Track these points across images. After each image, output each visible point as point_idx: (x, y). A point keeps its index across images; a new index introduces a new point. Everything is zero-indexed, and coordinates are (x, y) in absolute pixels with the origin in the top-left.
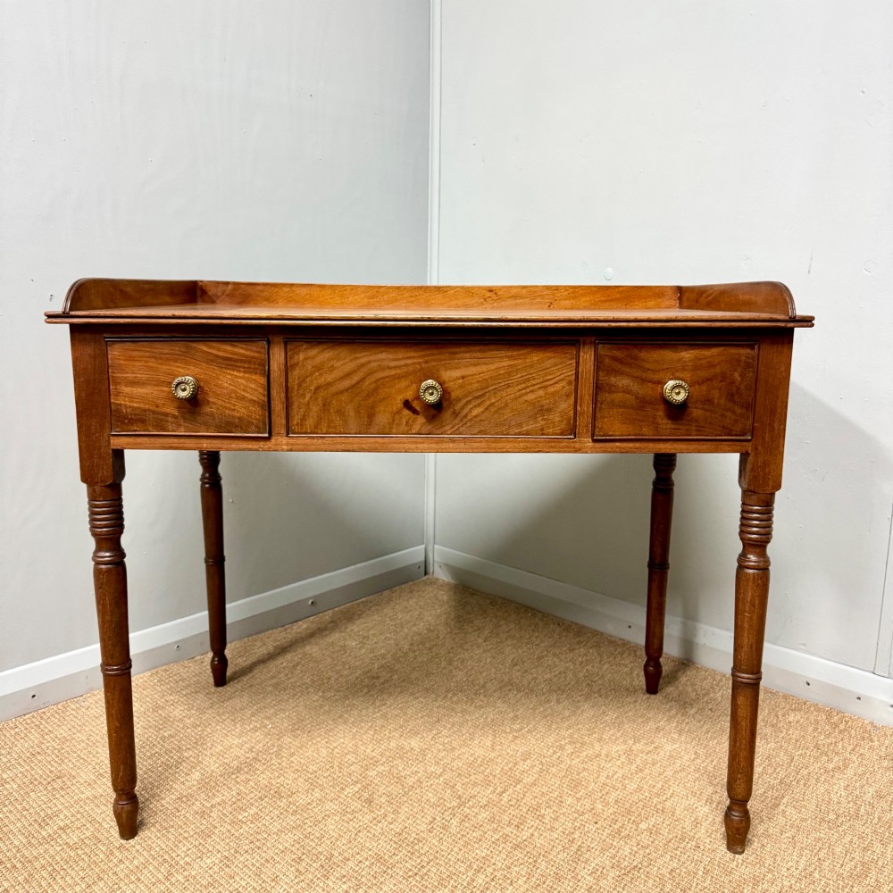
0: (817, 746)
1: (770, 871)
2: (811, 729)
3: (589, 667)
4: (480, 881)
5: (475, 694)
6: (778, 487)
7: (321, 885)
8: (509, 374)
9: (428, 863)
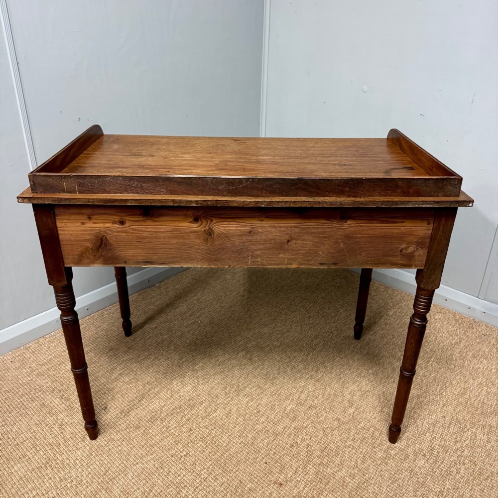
0: (448, 332)
1: (425, 392)
3: (342, 290)
4: (303, 397)
5: (290, 305)
7: (237, 399)
9: (280, 389)
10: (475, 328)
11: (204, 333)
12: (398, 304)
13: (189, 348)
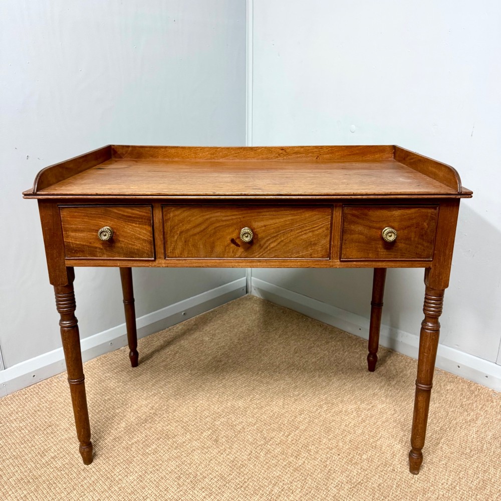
0: (462, 406)
1: (432, 485)
2: (459, 394)
3: (337, 354)
4: (276, 491)
5: (274, 372)
6: (447, 286)
8: (292, 224)
9: (248, 480)
10: (495, 401)
11: (165, 407)
12: (402, 372)
13: (143, 425)
